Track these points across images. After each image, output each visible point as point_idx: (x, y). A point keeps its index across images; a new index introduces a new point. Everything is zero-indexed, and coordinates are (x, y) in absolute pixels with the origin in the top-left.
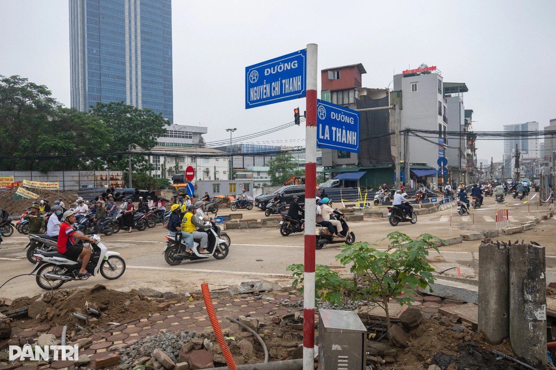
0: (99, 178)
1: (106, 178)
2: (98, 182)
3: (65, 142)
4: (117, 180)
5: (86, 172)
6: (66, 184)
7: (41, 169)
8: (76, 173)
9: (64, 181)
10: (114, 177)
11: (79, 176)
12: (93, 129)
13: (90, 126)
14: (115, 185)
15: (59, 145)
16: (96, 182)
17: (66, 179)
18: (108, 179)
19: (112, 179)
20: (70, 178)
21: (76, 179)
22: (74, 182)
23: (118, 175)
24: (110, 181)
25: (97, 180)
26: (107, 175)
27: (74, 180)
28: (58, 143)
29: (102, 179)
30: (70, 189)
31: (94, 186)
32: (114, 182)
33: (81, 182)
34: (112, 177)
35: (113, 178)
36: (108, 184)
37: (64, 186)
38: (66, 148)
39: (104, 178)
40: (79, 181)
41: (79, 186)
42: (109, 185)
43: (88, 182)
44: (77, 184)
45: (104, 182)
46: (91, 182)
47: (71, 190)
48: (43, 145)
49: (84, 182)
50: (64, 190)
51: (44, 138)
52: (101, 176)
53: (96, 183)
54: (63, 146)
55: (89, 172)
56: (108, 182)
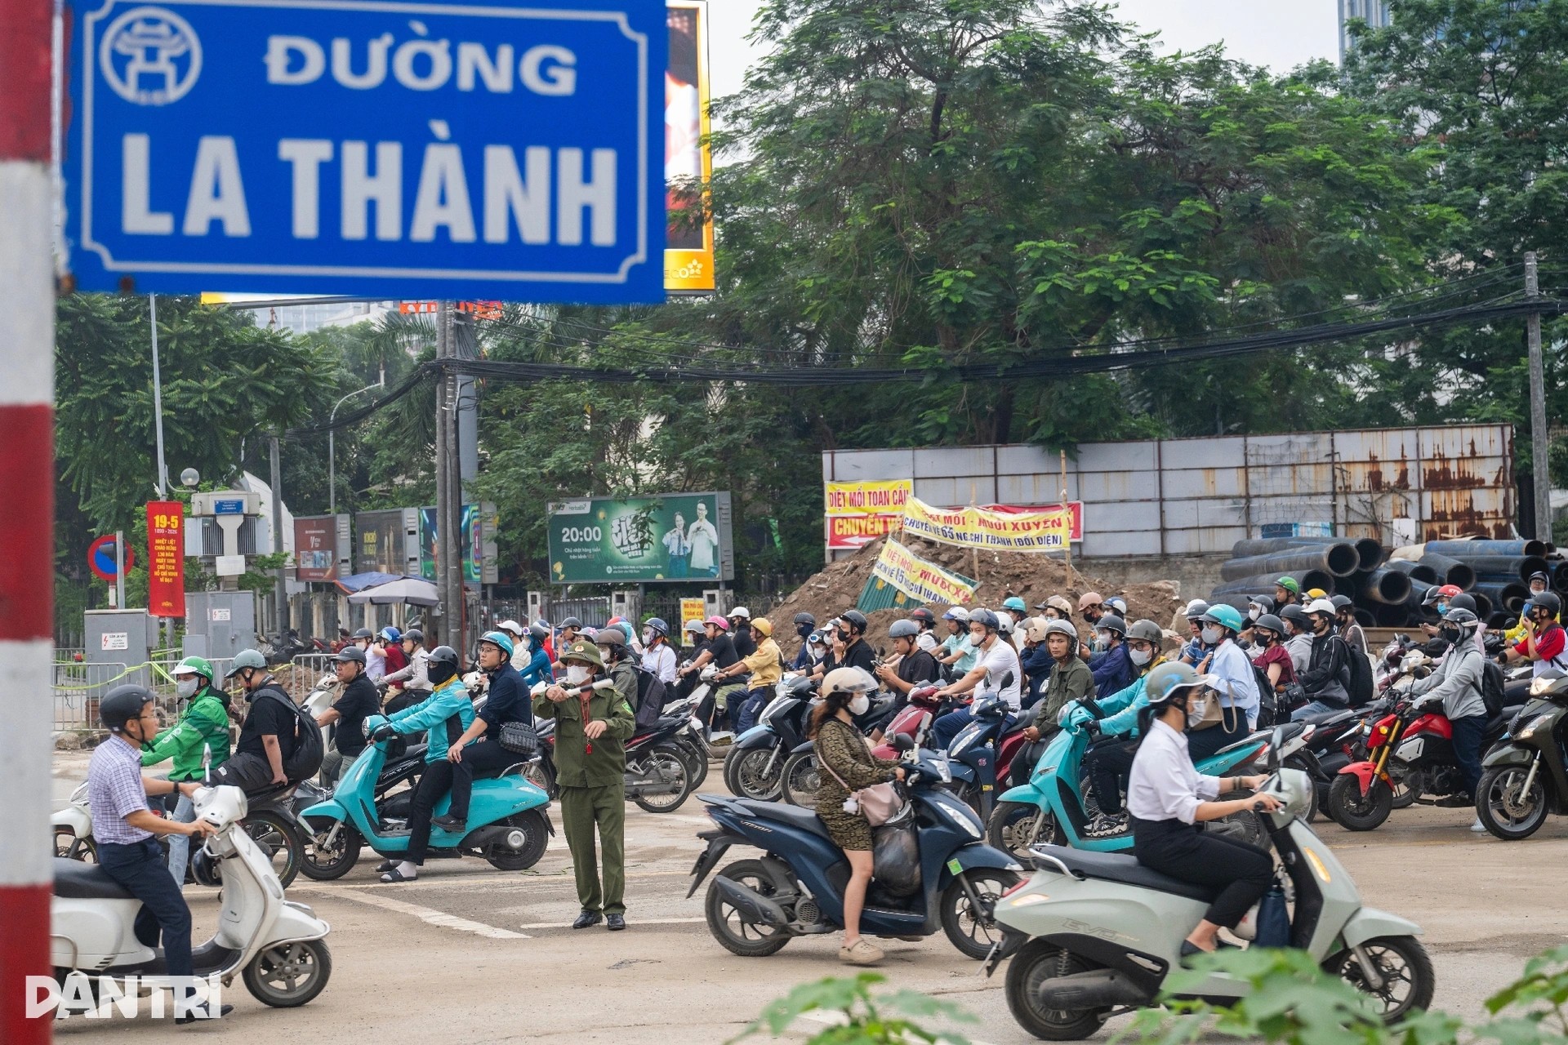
0: (1359, 477)
1: (1404, 474)
2: (1354, 501)
3: (1160, 265)
4: (1468, 483)
5: (1282, 439)
6: (1178, 515)
7: (1047, 431)
8: (1224, 451)
9: (1162, 500)
10: (1453, 467)
11: (1246, 467)
12: (1315, 170)
13: (1300, 152)
14: (1456, 516)
15: (1124, 286)
16: (1341, 501)
17: (1175, 485)
18: (1413, 481)
19: (1438, 481)
20: (1197, 483)
21: (1231, 483)
22: (1217, 505)
23: (1473, 455)
24: (1428, 496)
25: (1347, 490)
26: (1411, 454)
27: (1219, 493)
28: (1119, 274)
29: (1375, 479)
30: (1194, 549)
31: (1334, 528)
32: (1452, 501)
33: (1255, 503)
34: (1438, 466)
35: (1446, 471)
36: (1413, 511)
37: (1163, 530)
38: (1162, 300)
39: (1390, 475)
40: (1248, 497)
41: (1248, 527)
42: (1421, 521)
43: (1295, 501)
44: (1234, 519)
45: (1389, 500)
46: (1315, 501)
47: (1200, 555)
48: (1043, 296)
49: (1272, 502)
50: (1165, 556)
51: (1048, 250)
52: (1373, 461)
53: (1341, 510)
54: (1145, 292)
55: (1303, 440)
56: (1414, 497)
